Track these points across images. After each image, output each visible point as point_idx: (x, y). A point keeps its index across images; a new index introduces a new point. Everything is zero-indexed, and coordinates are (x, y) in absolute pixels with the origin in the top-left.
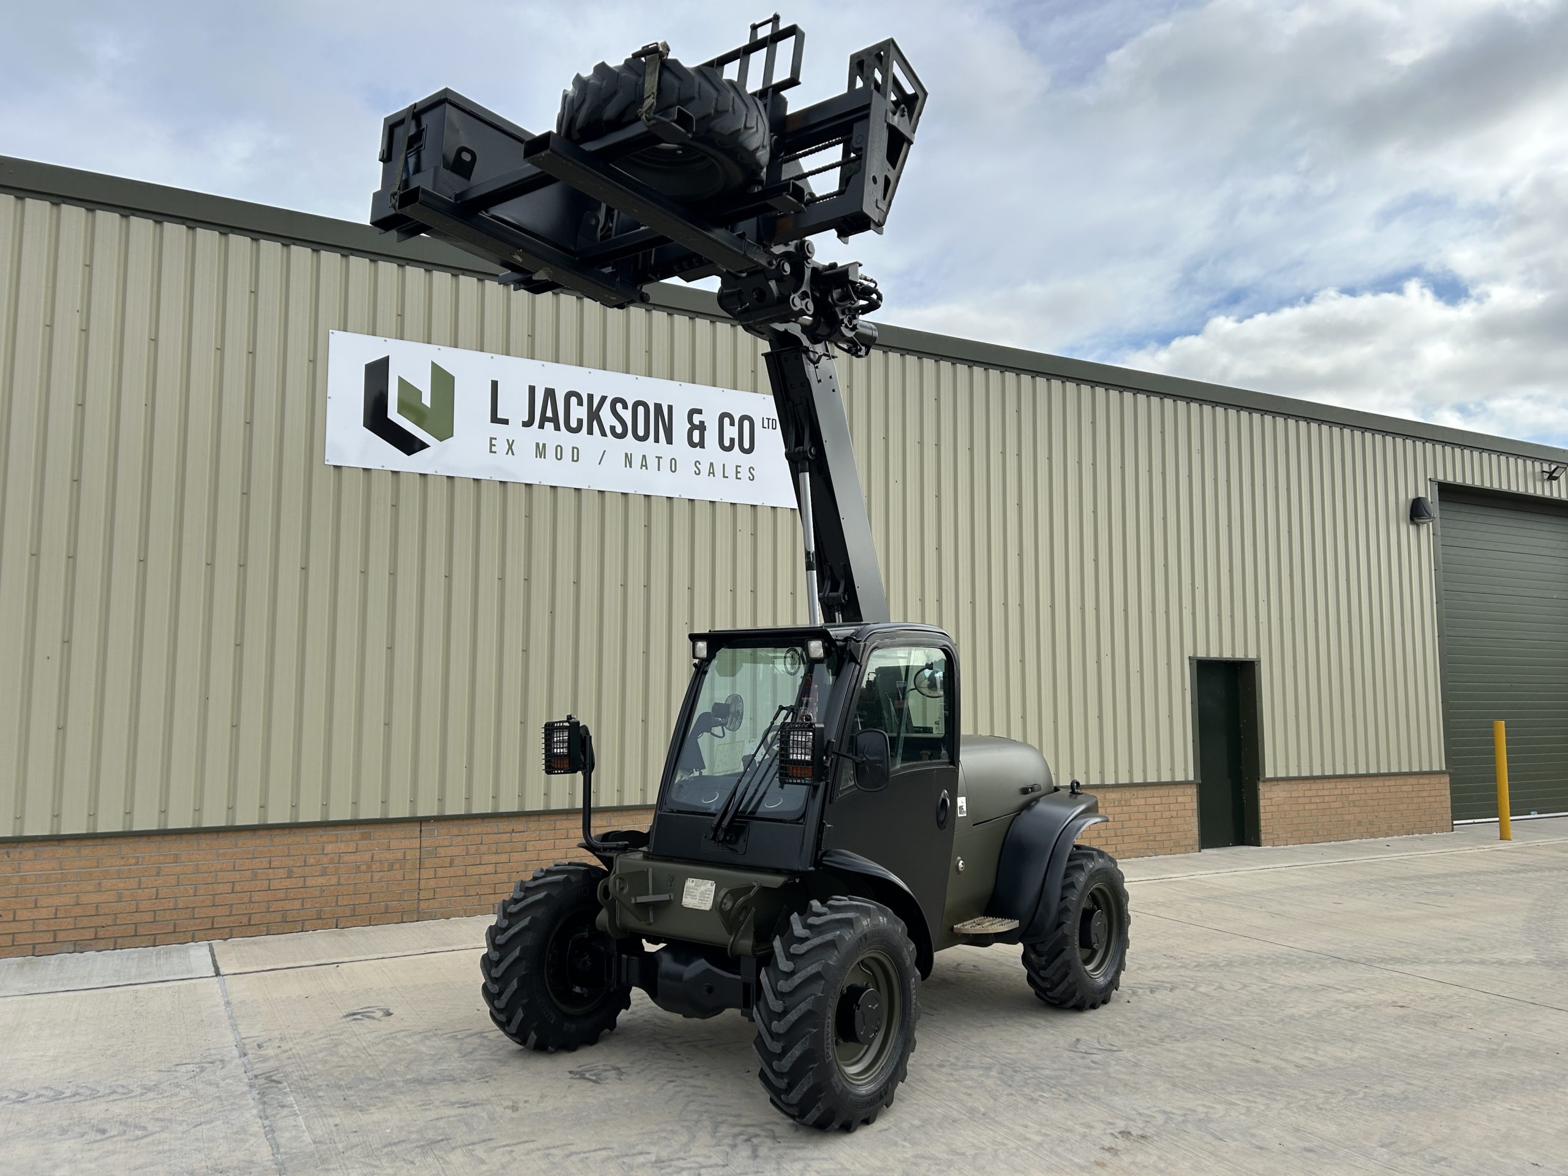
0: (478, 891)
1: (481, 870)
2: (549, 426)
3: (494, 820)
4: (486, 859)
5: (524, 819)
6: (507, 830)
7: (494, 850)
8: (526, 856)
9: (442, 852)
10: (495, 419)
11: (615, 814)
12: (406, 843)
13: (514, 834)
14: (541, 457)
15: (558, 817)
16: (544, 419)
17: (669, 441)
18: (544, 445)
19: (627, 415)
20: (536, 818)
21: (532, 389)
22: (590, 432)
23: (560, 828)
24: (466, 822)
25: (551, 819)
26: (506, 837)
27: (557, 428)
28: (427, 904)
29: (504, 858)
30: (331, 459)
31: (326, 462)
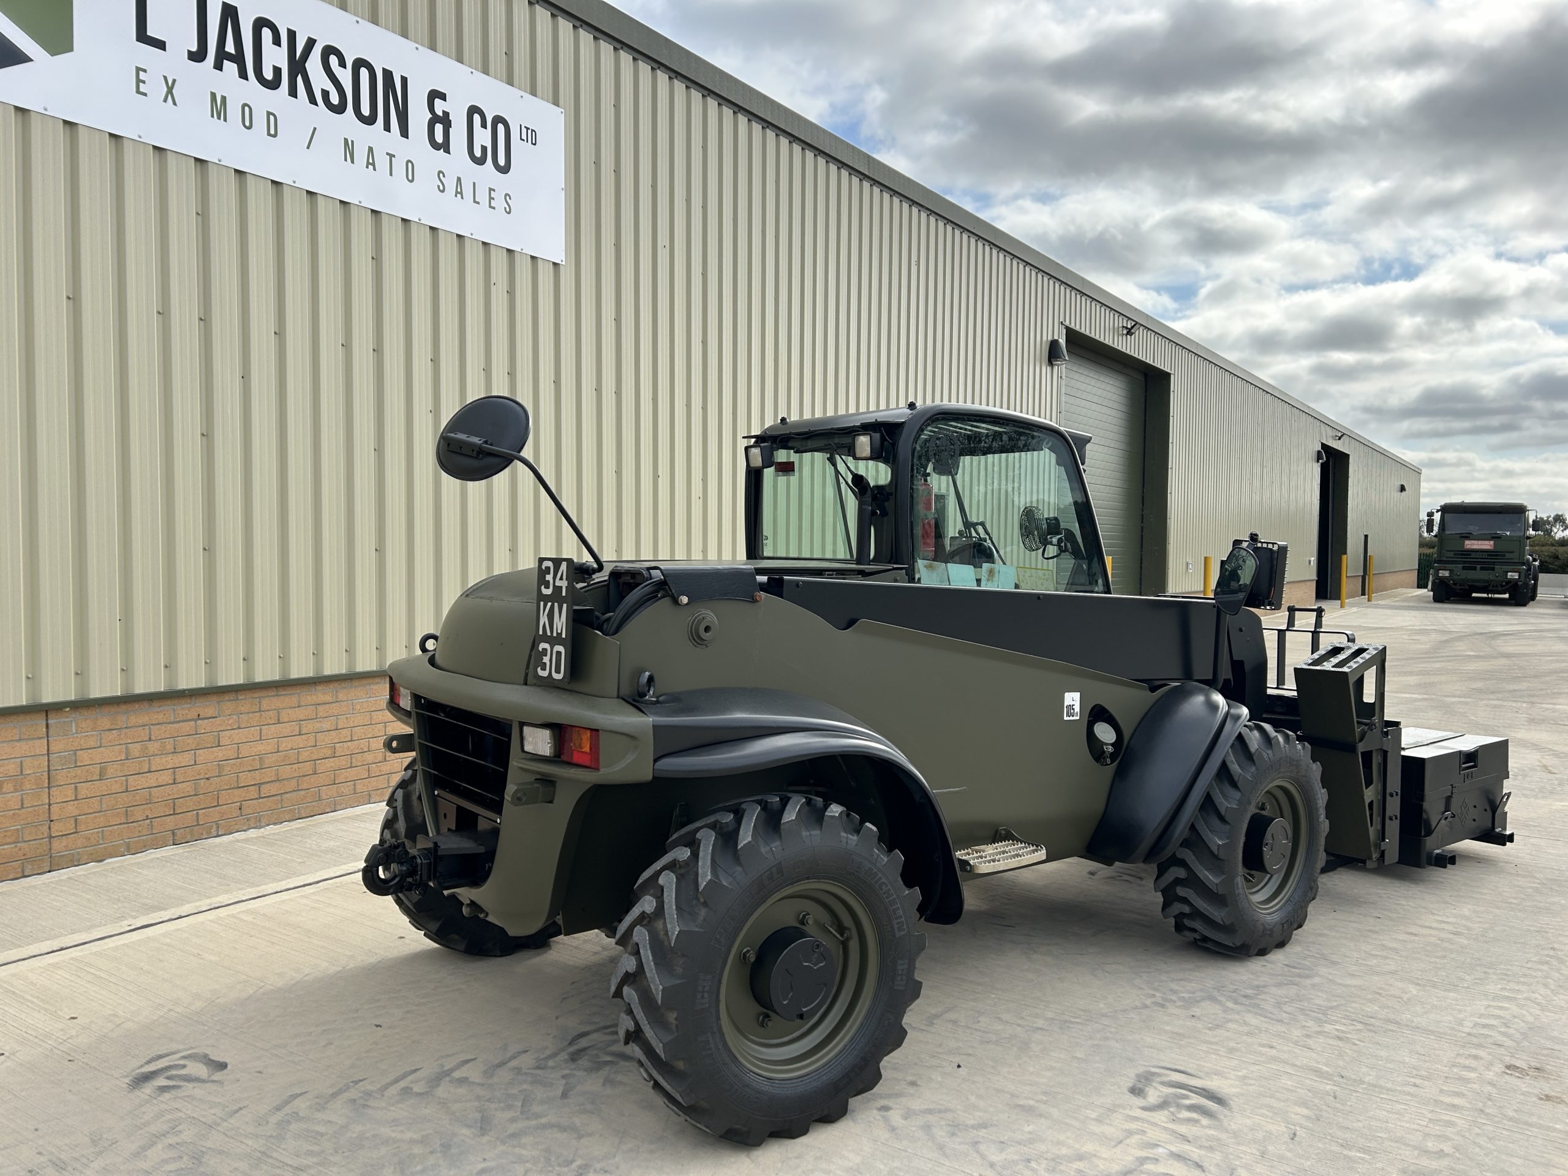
0: (148, 813)
1: (152, 780)
2: (230, 67)
3: (169, 702)
4: (157, 763)
5: (214, 699)
6: (189, 717)
7: (169, 747)
8: (219, 753)
9: (84, 757)
10: (144, 36)
11: (343, 685)
12: (22, 748)
13: (200, 721)
14: (218, 117)
16: (222, 56)
17: (405, 133)
18: (224, 98)
19: (345, 77)
20: (232, 696)
22: (293, 92)
23: (268, 708)
24: (124, 707)
25: (256, 695)
26: (187, 727)
27: (243, 75)
28: (64, 844)
29: (186, 759)
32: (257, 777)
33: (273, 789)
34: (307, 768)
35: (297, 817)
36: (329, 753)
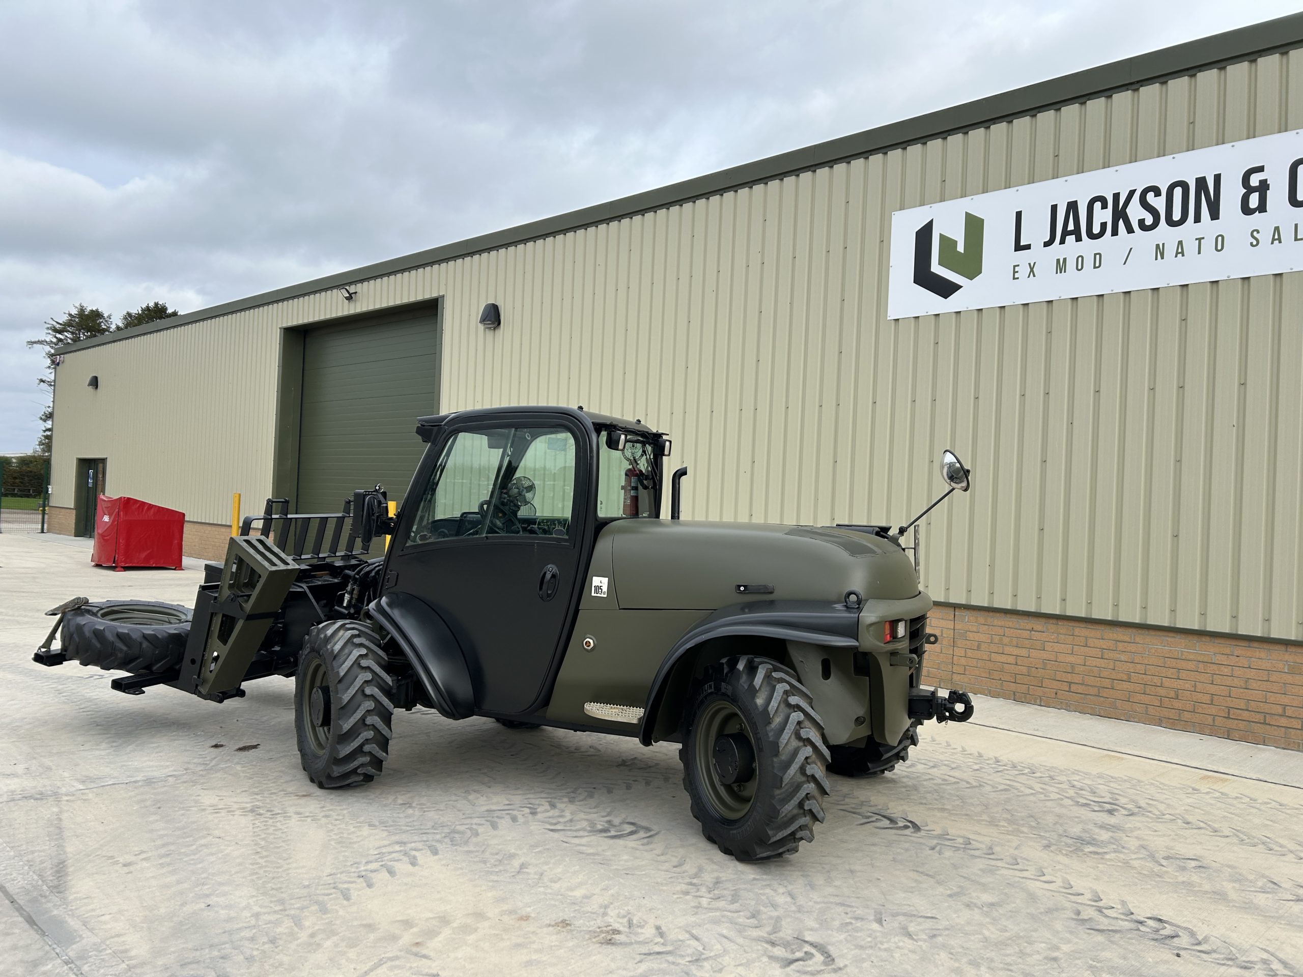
0: (1001, 676)
1: (1004, 658)
2: (1071, 239)
3: (1015, 616)
4: (1008, 650)
5: (1043, 620)
6: (1027, 628)
7: (1015, 643)
9: (971, 636)
10: (1019, 247)
11: (1140, 631)
12: (943, 623)
13: (1033, 632)
14: (1061, 272)
15: (1077, 624)
16: (1065, 233)
17: (1215, 215)
18: (1065, 260)
19: (1159, 203)
20: (1054, 621)
21: (1054, 208)
22: (1115, 233)
23: (1079, 634)
24: (991, 614)
26: (1026, 634)
27: (1079, 239)
28: (959, 678)
29: (1024, 652)
30: (892, 314)
31: (888, 319)
32: (1069, 678)
33: (1080, 689)
34: (1107, 683)
35: (1098, 713)
36: (1125, 678)
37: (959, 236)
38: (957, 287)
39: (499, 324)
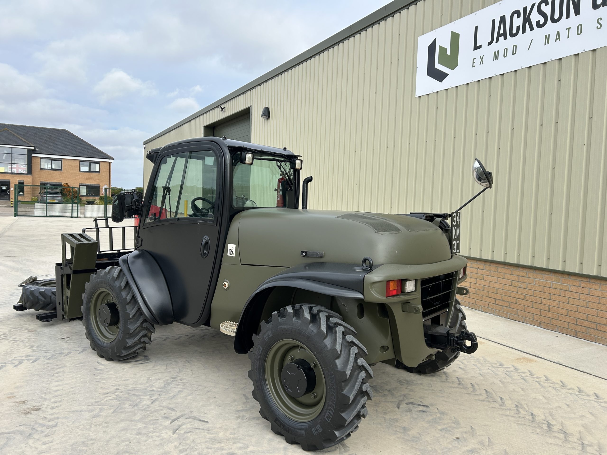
2: (501, 39)
5: (483, 263)
8: (483, 283)
10: (476, 48)
13: (478, 270)
14: (496, 60)
15: (500, 266)
16: (499, 35)
18: (498, 52)
19: (548, 8)
20: (489, 264)
21: (494, 21)
22: (524, 32)
23: (501, 272)
25: (496, 266)
26: (475, 271)
27: (505, 38)
29: (474, 281)
30: (417, 95)
31: (416, 96)
32: (495, 296)
33: (501, 303)
34: (514, 300)
35: (509, 318)
36: (523, 297)
37: (447, 46)
38: (447, 75)
39: (269, 117)
